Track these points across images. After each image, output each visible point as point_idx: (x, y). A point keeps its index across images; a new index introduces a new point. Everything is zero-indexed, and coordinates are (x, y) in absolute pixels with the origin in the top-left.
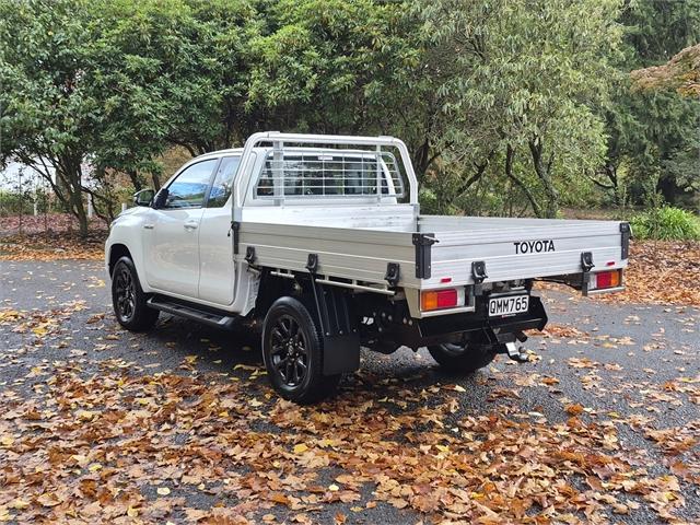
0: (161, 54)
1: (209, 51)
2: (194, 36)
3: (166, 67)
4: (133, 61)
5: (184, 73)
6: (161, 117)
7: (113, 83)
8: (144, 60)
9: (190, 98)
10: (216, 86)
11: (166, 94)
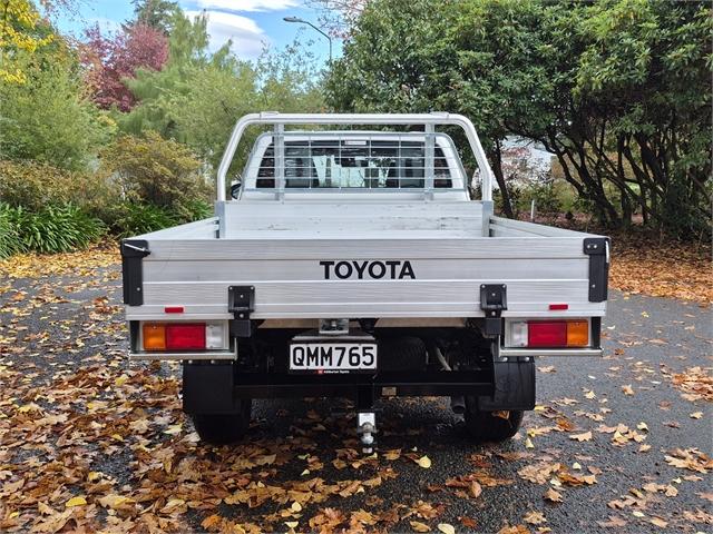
0: (495, 46)
1: (547, 38)
2: (534, 23)
3: (499, 60)
4: (465, 58)
5: (519, 64)
6: (486, 111)
7: (446, 81)
8: (477, 55)
9: (518, 89)
10: (550, 74)
11: (495, 88)
